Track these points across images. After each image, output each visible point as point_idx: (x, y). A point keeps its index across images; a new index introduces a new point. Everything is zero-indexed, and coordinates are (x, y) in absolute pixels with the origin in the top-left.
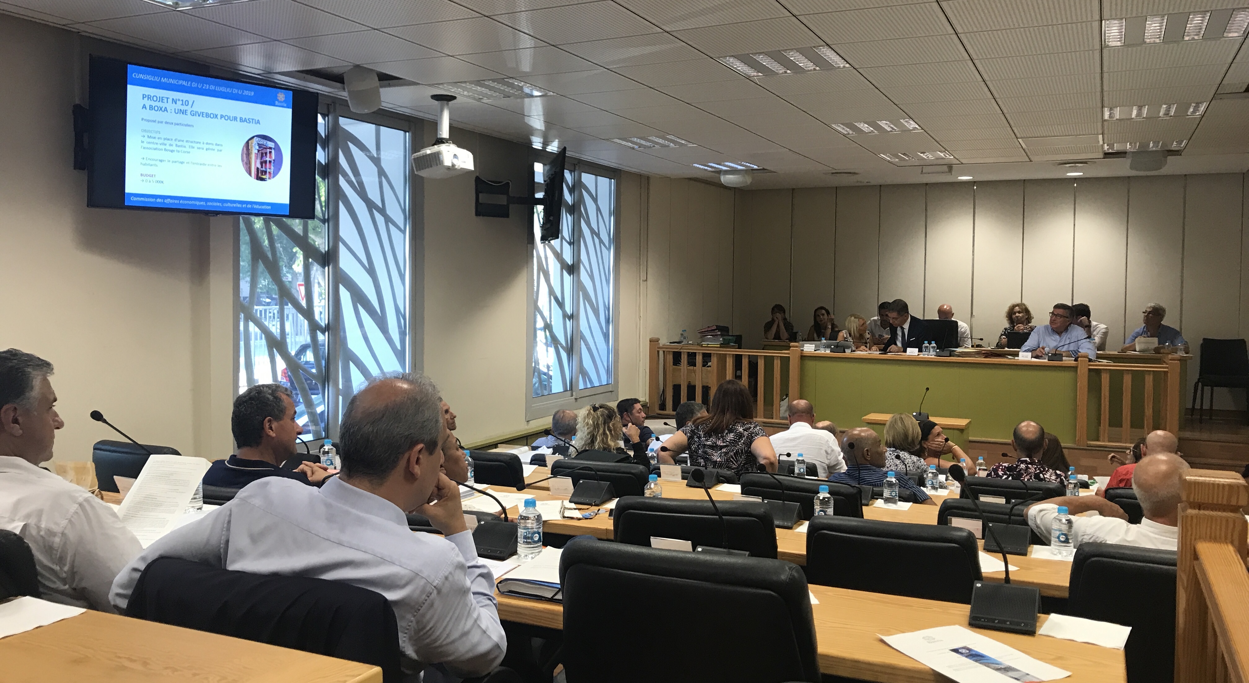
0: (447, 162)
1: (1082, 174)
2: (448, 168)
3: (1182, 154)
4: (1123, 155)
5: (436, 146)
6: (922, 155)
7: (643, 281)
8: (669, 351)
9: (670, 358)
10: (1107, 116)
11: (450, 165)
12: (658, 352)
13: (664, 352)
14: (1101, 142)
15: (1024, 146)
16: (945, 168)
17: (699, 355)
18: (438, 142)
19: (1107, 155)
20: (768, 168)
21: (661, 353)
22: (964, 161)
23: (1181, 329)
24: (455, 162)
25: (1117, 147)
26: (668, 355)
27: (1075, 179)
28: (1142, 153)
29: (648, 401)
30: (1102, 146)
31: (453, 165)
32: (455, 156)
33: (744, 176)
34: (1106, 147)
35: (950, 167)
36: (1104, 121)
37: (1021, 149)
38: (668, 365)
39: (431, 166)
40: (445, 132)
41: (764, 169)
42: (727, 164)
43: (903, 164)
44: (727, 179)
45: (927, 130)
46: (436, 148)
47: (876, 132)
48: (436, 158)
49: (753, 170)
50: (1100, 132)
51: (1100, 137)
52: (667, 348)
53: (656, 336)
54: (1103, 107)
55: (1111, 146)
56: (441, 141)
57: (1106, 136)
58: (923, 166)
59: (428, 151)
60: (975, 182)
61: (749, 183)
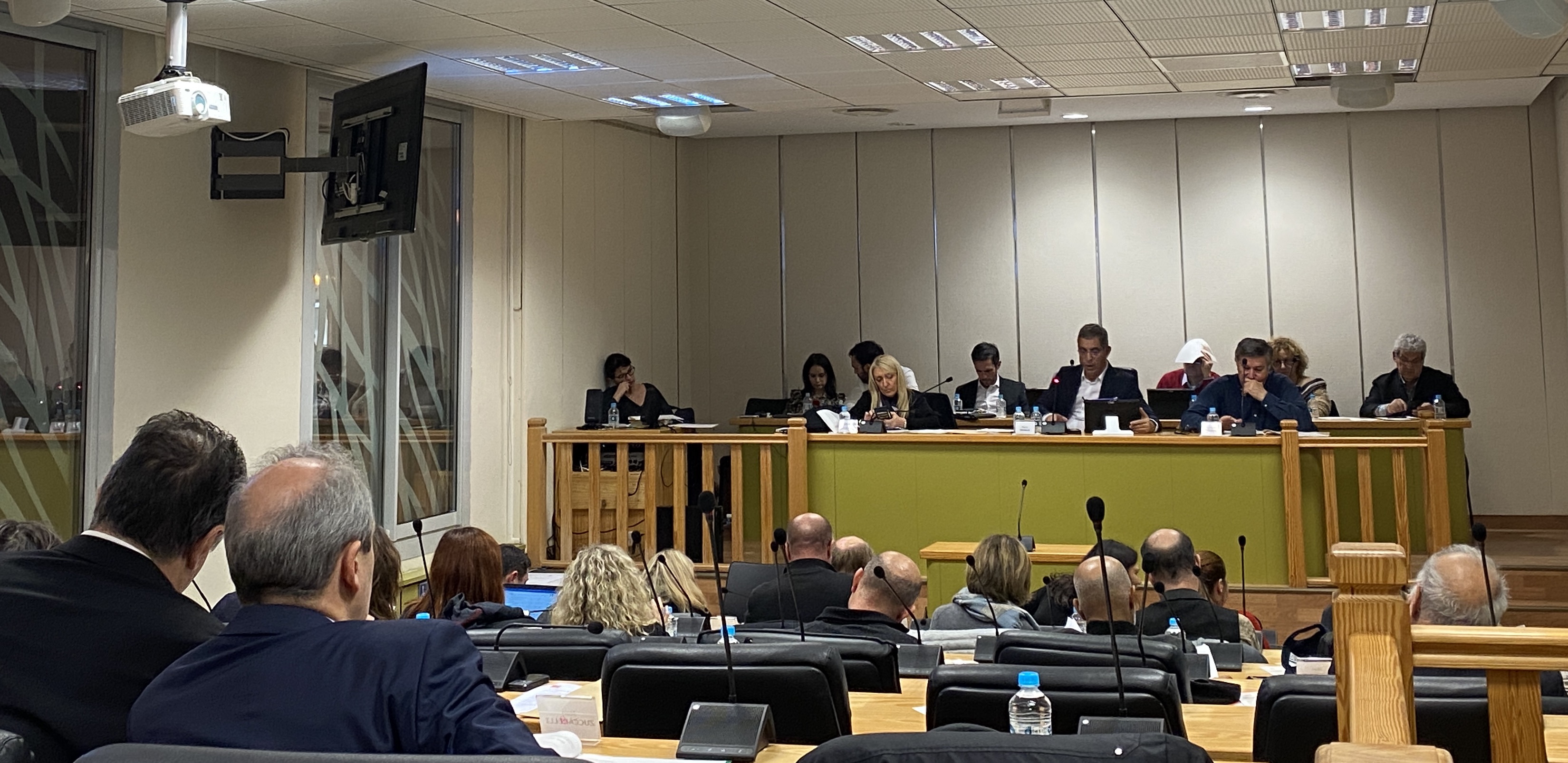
0: (185, 108)
1: (1270, 109)
2: (187, 119)
3: (1417, 79)
4: (1326, 81)
5: (162, 81)
6: (998, 83)
7: (515, 310)
8: (566, 443)
9: (567, 455)
10: (1285, 23)
11: (191, 114)
12: (545, 444)
13: (554, 444)
14: (1286, 64)
15: (1164, 70)
16: (1040, 104)
17: (622, 449)
18: (167, 73)
19: (1300, 81)
20: (736, 104)
21: (550, 446)
22: (1067, 92)
23: (1452, 371)
24: (199, 108)
25: (1313, 70)
26: (563, 451)
27: (1260, 117)
28: (1355, 77)
29: (525, 542)
30: (1289, 67)
31: (196, 114)
32: (200, 98)
33: (698, 118)
34: (1296, 70)
35: (1047, 101)
36: (1281, 32)
37: (1159, 74)
38: (563, 473)
39: (155, 117)
40: (178, 57)
41: (731, 105)
42: (667, 96)
43: (967, 96)
44: (669, 122)
45: (1002, 45)
46: (162, 86)
47: (919, 47)
48: (166, 100)
49: (713, 106)
50: (1280, 47)
51: (1282, 54)
52: (559, 438)
53: (538, 416)
54: (1275, 12)
55: (1303, 67)
56: (170, 72)
57: (1290, 54)
58: (1002, 100)
59: (150, 89)
60: (1093, 123)
61: (706, 129)
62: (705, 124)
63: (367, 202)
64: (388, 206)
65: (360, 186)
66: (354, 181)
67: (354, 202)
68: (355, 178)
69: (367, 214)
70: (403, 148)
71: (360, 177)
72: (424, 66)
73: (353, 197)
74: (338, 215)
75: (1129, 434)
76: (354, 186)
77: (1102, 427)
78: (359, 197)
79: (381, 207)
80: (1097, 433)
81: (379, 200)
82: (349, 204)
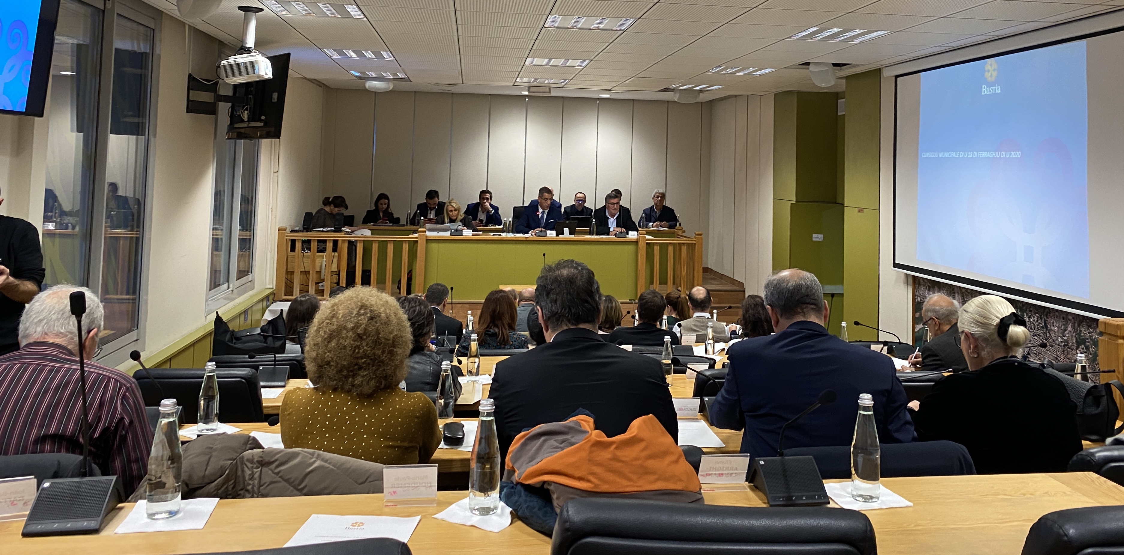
6: (548, 81)
16: (547, 89)
29: (275, 288)
33: (388, 83)
35: (550, 89)
41: (407, 79)
44: (373, 85)
61: (391, 89)
62: (391, 86)
63: (254, 120)
64: (266, 124)
65: (250, 112)
66: (246, 109)
67: (246, 119)
68: (247, 108)
69: (253, 127)
70: (275, 96)
71: (250, 108)
72: (289, 54)
73: (245, 117)
74: (236, 126)
75: (572, 236)
76: (246, 112)
77: (563, 233)
78: (249, 118)
79: (262, 124)
80: (561, 236)
81: (261, 121)
82: (242, 121)
